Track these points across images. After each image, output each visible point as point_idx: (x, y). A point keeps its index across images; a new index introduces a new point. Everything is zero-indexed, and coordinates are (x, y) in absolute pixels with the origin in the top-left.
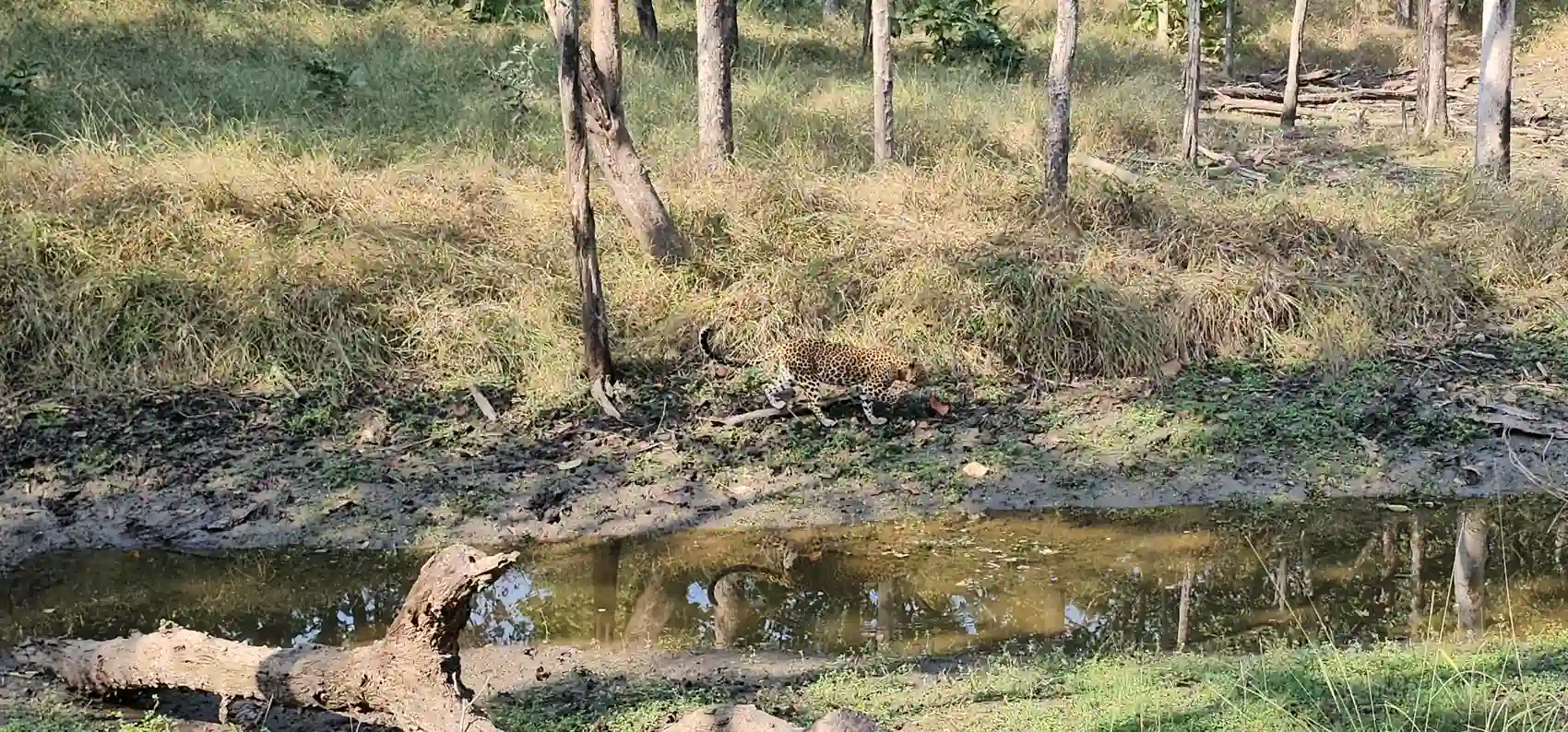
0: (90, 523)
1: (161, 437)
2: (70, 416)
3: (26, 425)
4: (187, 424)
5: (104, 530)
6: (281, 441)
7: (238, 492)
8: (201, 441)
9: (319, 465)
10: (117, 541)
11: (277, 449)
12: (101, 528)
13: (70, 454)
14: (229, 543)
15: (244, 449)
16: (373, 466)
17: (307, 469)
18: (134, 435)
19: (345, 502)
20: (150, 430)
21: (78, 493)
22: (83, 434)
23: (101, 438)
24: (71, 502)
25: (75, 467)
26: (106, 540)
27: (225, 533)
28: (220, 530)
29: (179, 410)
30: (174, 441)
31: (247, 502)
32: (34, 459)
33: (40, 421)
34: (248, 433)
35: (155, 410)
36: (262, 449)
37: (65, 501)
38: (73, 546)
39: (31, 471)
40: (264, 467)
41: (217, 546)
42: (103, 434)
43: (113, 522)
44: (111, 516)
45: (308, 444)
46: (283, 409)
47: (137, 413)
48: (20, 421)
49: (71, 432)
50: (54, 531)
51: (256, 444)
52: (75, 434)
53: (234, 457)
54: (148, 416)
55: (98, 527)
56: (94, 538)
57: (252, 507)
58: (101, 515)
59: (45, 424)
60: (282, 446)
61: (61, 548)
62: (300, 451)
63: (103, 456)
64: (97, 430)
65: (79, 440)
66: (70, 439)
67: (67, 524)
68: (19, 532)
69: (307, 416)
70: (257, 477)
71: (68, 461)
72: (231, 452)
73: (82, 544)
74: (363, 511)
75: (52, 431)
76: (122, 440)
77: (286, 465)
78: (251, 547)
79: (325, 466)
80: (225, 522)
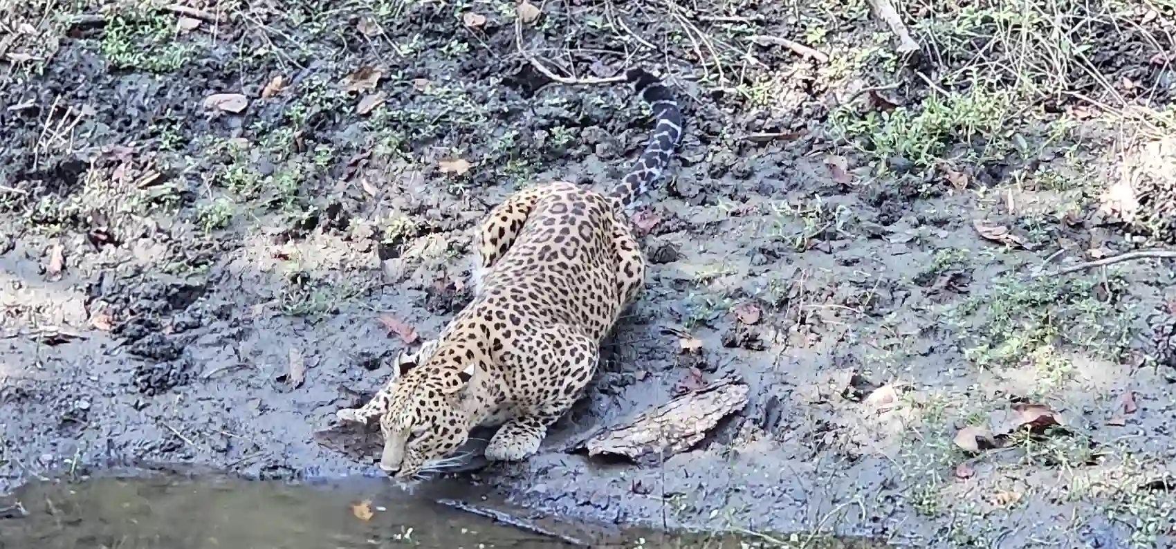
0: (230, 392)
1: (468, 136)
2: (203, 42)
3: (70, 56)
4: (552, 101)
5: (273, 420)
6: (845, 190)
7: (693, 345)
8: (591, 160)
9: (957, 283)
10: (304, 459)
11: (827, 214)
12: (263, 409)
13: (190, 163)
14: (652, 511)
15: (724, 205)
16: (1129, 307)
17: (916, 291)
18: (393, 123)
19: (1029, 416)
20: (438, 111)
21: (201, 290)
22: (235, 102)
23: (288, 122)
24: (179, 317)
25: (201, 206)
26: (273, 451)
27: (643, 475)
28: (622, 460)
29: (531, 53)
30: (514, 153)
31: (715, 379)
32: (82, 167)
33: (114, 47)
34: (741, 150)
35: (457, 47)
36: (779, 206)
37: (165, 311)
38: (176, 458)
39: (73, 204)
40: (782, 271)
41: (613, 512)
42: (295, 110)
43: (301, 396)
44: (296, 377)
45: (930, 210)
46: (858, 85)
47: (405, 50)
48: (54, 43)
49: (199, 91)
50: (124, 403)
51: (760, 190)
52: (211, 99)
53: (690, 228)
54: (433, 65)
55: (253, 406)
56: (241, 441)
57: (733, 398)
58: (266, 371)
59: (126, 60)
60: (845, 206)
61: (138, 462)
62: (902, 231)
63: (286, 181)
64: (276, 94)
65: (221, 122)
66: (194, 117)
67: (163, 386)
68: (22, 396)
69: (932, 114)
70: (760, 302)
71: (181, 184)
72: (683, 210)
73: (202, 454)
74: (1084, 451)
75: (145, 84)
76: (347, 134)
77: (854, 272)
78: (717, 528)
79: (977, 291)
80: (644, 436)
